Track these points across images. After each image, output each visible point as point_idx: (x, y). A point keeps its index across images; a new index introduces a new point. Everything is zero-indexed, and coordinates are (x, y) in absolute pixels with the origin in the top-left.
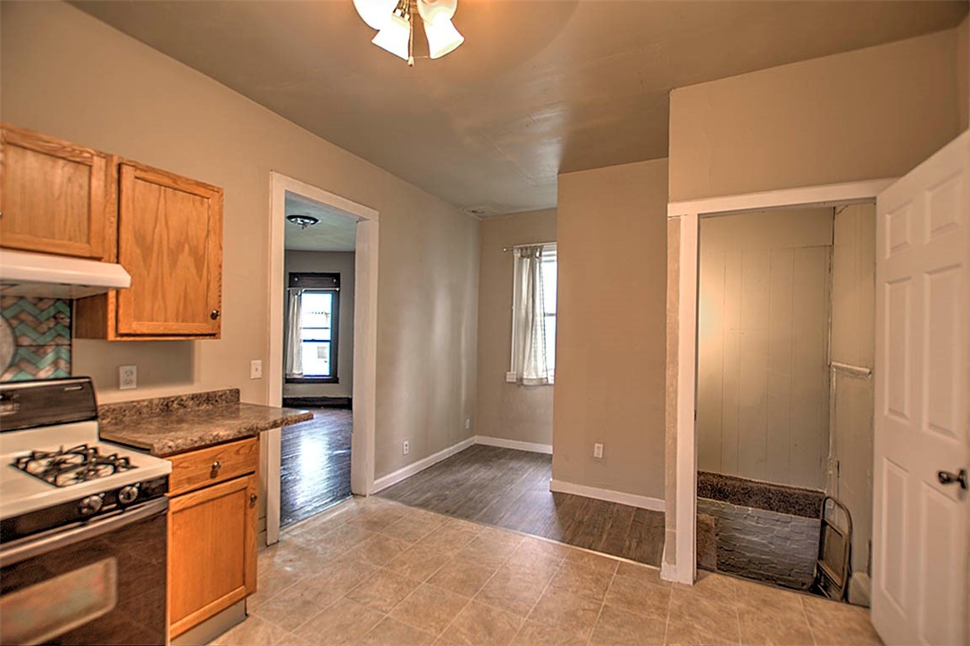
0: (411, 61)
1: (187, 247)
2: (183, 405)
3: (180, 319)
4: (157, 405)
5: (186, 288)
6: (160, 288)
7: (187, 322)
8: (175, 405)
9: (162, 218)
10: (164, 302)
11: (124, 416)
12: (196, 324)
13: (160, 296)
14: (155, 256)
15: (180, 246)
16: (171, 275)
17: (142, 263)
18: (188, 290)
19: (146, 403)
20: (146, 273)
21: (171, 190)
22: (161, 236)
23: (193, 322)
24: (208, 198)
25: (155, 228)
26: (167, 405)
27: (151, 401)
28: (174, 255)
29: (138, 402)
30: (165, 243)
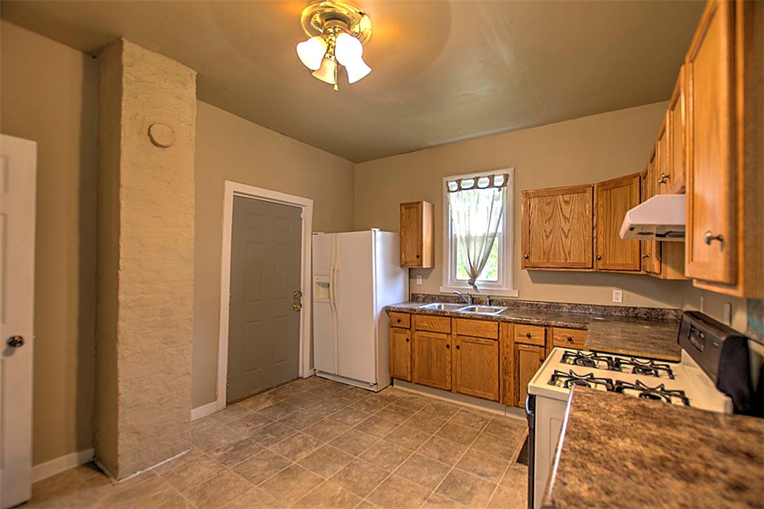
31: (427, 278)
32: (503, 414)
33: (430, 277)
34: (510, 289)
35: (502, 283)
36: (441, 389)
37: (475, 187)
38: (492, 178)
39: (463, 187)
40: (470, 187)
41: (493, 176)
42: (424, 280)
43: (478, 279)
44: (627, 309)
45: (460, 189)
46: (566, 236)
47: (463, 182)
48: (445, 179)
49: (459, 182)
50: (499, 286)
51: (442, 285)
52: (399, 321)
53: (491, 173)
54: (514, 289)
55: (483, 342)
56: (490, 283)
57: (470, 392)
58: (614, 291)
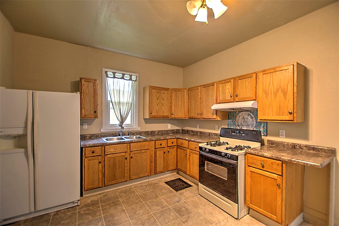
0: (207, 23)
1: (280, 89)
2: (301, 148)
3: (278, 115)
4: (290, 145)
5: (280, 104)
6: (271, 106)
7: (281, 116)
8: (297, 147)
9: (271, 83)
10: (272, 110)
11: (279, 145)
12: (284, 116)
13: (271, 108)
14: (269, 95)
15: (278, 90)
16: (275, 100)
17: (265, 99)
18: (281, 105)
19: (286, 143)
20: (267, 101)
21: (274, 73)
22: (271, 89)
23: (283, 116)
24: (288, 69)
25: (269, 87)
26: (294, 146)
27: (288, 143)
28: (276, 94)
29: (284, 142)
30: (272, 91)
31: (91, 124)
32: (147, 180)
33: (93, 124)
34: (137, 127)
35: (133, 125)
36: (122, 182)
37: (123, 78)
38: (131, 76)
39: (116, 77)
40: (120, 77)
41: (132, 75)
42: (89, 126)
43: (124, 123)
44: (172, 130)
45: (114, 77)
46: (163, 106)
47: (116, 74)
48: (104, 70)
49: (114, 73)
50: (132, 126)
51: (102, 128)
52: (93, 152)
53: (131, 74)
54: (139, 127)
55: (143, 152)
56: (127, 125)
57: (137, 177)
58: (169, 125)
